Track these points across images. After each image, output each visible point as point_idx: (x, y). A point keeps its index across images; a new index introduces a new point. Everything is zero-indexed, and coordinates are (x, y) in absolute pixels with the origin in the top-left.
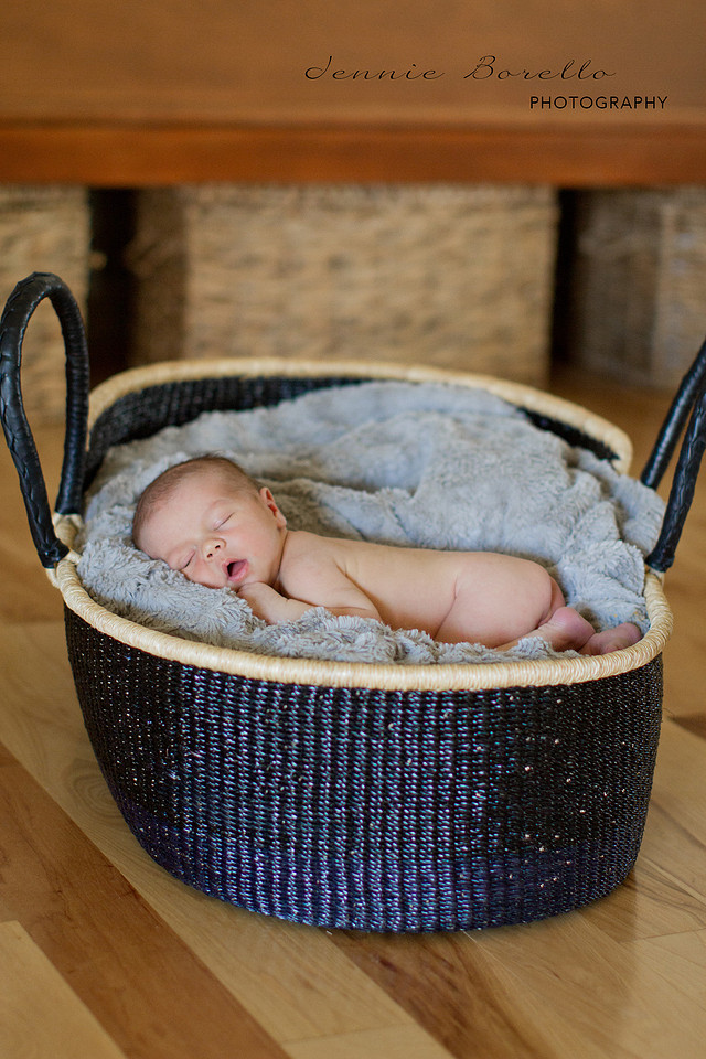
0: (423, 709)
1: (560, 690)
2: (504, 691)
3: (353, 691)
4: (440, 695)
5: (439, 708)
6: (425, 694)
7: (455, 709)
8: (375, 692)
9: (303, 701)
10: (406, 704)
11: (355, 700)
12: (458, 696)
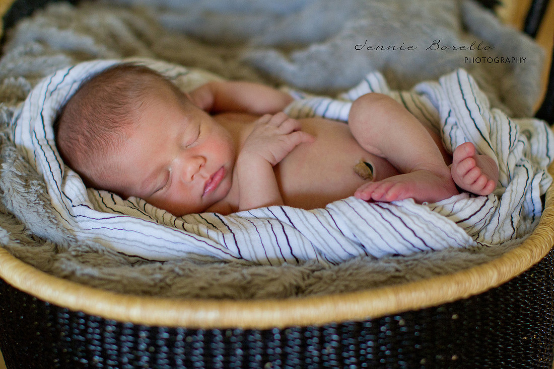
0: (304, 346)
1: (458, 305)
2: (392, 316)
3: (224, 331)
4: (322, 329)
5: (322, 342)
6: (304, 330)
7: (339, 342)
8: (248, 332)
9: (171, 343)
10: (284, 341)
11: (227, 341)
12: (341, 327)
